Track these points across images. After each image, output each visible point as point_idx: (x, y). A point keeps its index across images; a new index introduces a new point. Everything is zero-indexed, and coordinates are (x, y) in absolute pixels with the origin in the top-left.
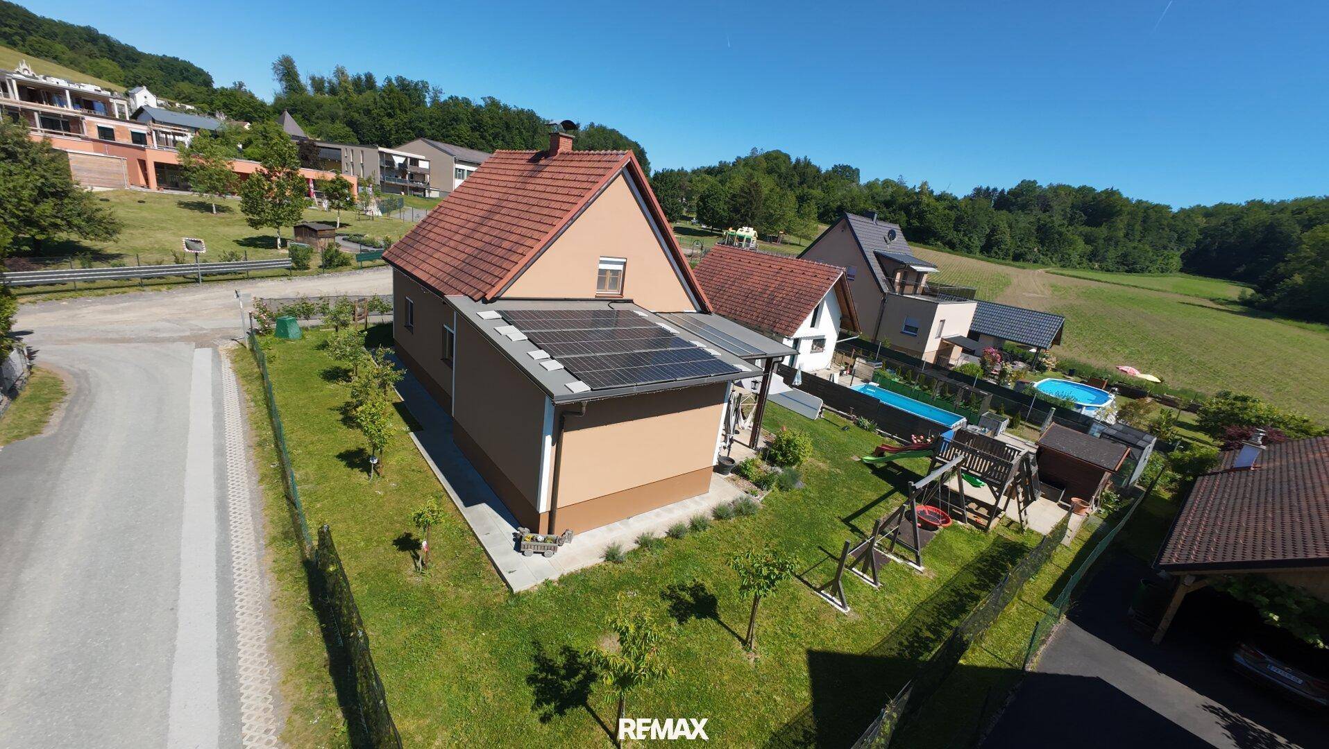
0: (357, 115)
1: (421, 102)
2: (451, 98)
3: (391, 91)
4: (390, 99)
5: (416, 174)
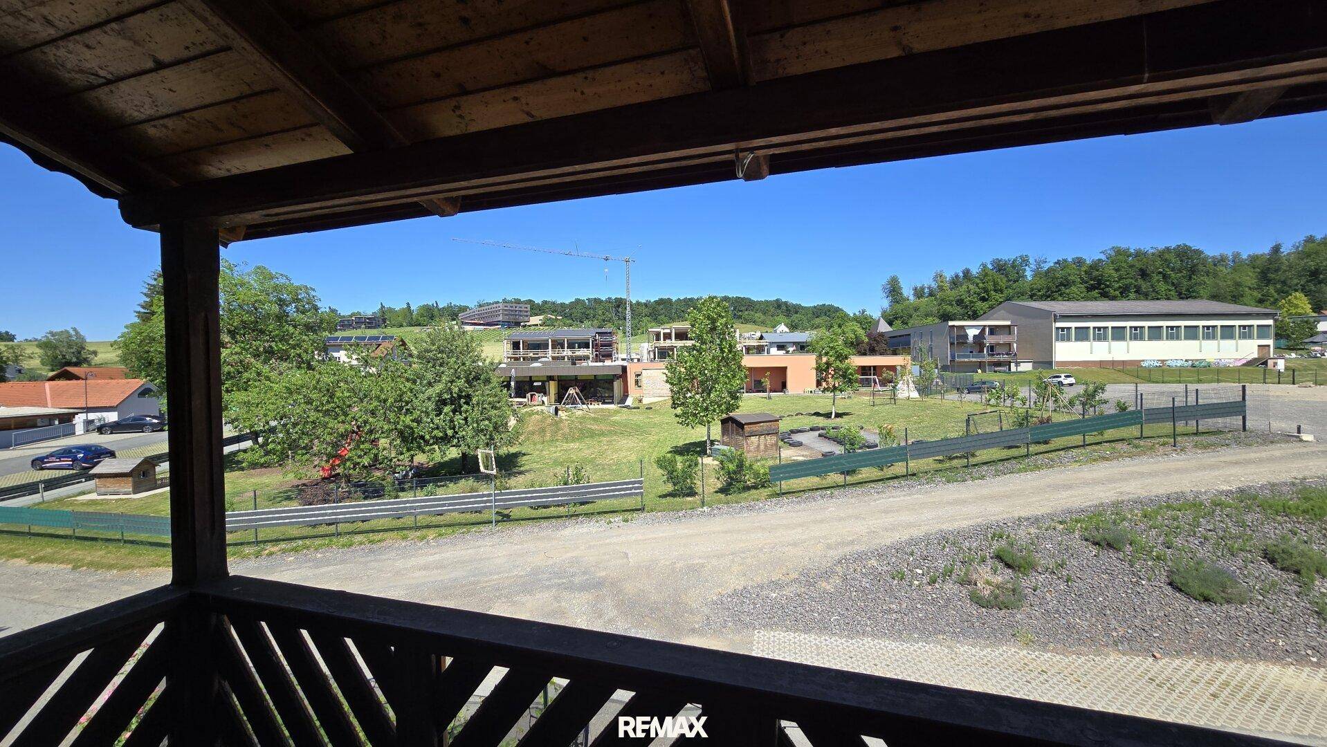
0: (950, 307)
1: (1020, 276)
2: (1058, 262)
3: (986, 275)
4: (983, 283)
5: (999, 344)
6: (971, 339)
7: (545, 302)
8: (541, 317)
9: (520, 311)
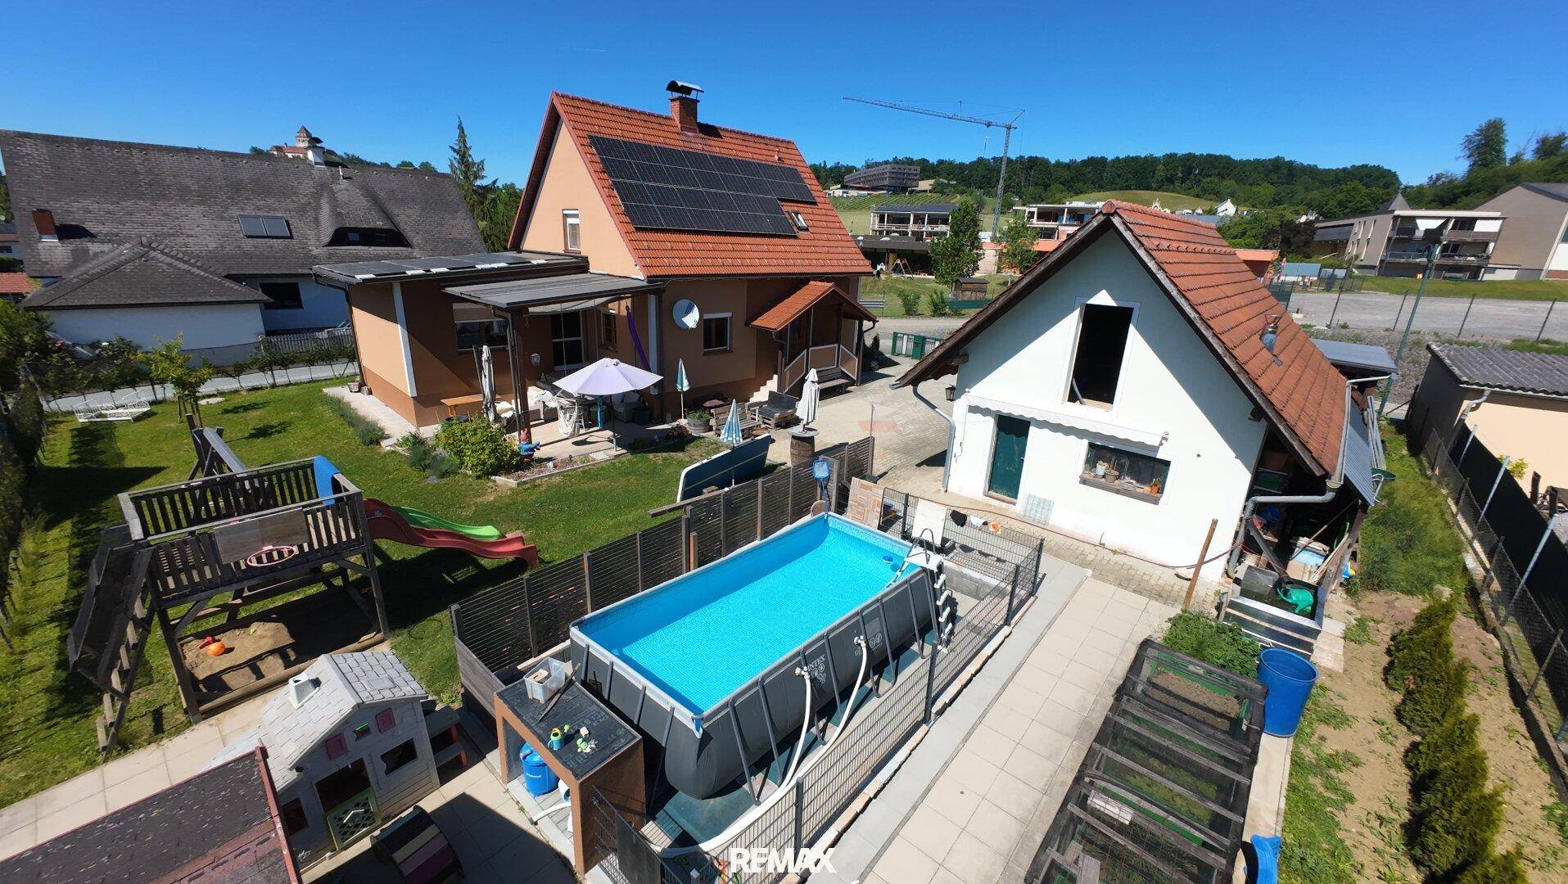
5: (1465, 243)
6: (1419, 234)
7: (941, 162)
8: (932, 182)
9: (909, 174)
